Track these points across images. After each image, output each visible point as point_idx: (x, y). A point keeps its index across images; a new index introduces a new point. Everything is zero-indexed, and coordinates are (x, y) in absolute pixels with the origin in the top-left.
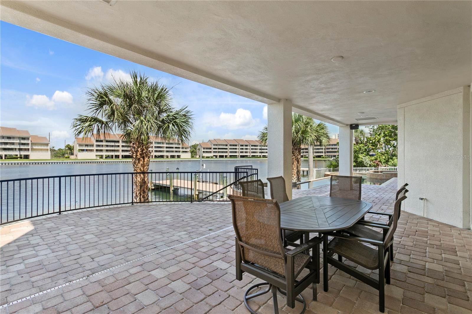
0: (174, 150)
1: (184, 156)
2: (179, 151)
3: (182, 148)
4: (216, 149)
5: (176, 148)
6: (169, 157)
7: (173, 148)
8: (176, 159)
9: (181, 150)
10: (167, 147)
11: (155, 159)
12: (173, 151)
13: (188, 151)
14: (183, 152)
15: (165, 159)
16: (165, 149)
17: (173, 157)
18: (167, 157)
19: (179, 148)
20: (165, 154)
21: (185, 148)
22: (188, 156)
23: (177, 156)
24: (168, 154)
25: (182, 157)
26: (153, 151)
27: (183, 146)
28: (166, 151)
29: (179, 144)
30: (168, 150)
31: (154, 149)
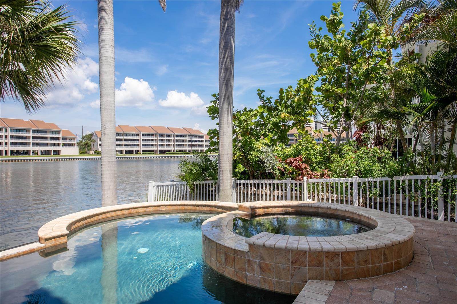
0: (49, 141)
1: (65, 151)
2: (58, 144)
3: (64, 139)
4: (121, 140)
5: (52, 138)
6: (40, 153)
7: (46, 138)
8: (52, 157)
9: (61, 142)
10: (34, 138)
11: (13, 156)
12: (46, 144)
13: (75, 144)
14: (65, 145)
15: (31, 157)
16: (31, 141)
17: (47, 153)
18: (35, 153)
19: (58, 138)
20: (30, 148)
21: (69, 140)
22: (74, 151)
23: (54, 151)
24: (36, 148)
25: (62, 153)
26: (9, 144)
27: (65, 136)
28: (32, 143)
29: (58, 132)
30: (37, 142)
31: (9, 141)
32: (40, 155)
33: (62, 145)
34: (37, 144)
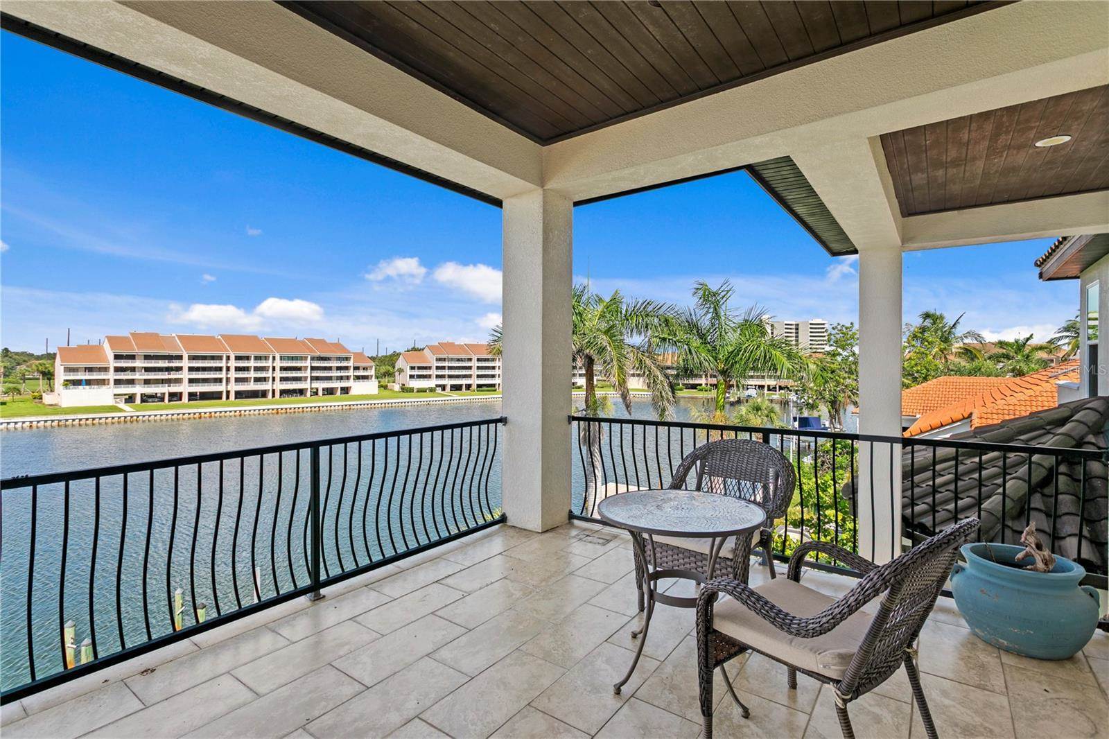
0: (334, 373)
1: (358, 388)
2: (348, 378)
3: (356, 369)
4: (443, 368)
5: (339, 368)
6: (320, 393)
7: (330, 368)
9: (351, 373)
10: (313, 369)
11: (282, 398)
12: (329, 378)
13: (372, 376)
14: (358, 378)
16: (309, 374)
17: (330, 392)
18: (315, 393)
19: (347, 368)
20: (308, 385)
21: (364, 369)
22: (370, 387)
23: (342, 389)
24: (316, 385)
25: (353, 392)
26: (278, 379)
27: (357, 365)
28: (311, 377)
29: (347, 359)
30: (318, 375)
31: (278, 374)
32: (321, 395)
33: (354, 379)
34: (317, 378)
